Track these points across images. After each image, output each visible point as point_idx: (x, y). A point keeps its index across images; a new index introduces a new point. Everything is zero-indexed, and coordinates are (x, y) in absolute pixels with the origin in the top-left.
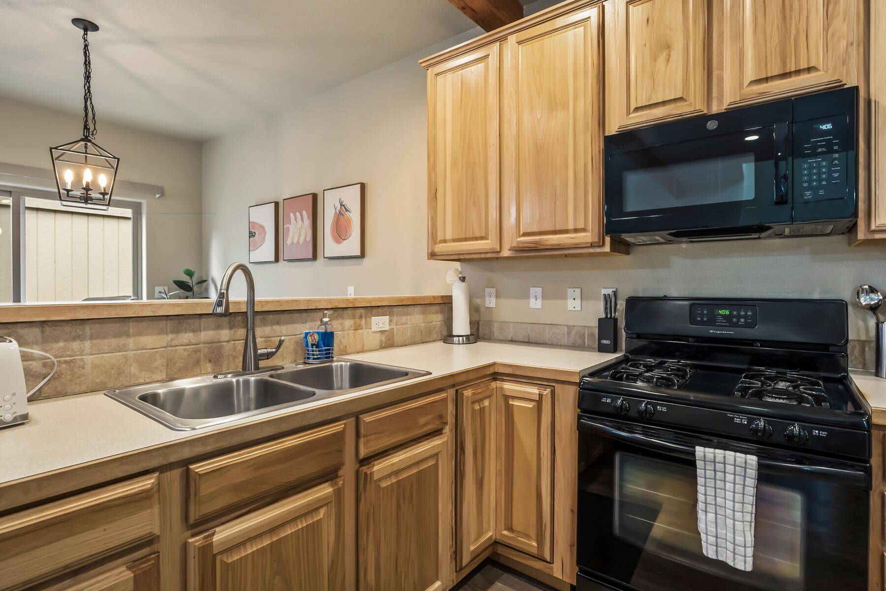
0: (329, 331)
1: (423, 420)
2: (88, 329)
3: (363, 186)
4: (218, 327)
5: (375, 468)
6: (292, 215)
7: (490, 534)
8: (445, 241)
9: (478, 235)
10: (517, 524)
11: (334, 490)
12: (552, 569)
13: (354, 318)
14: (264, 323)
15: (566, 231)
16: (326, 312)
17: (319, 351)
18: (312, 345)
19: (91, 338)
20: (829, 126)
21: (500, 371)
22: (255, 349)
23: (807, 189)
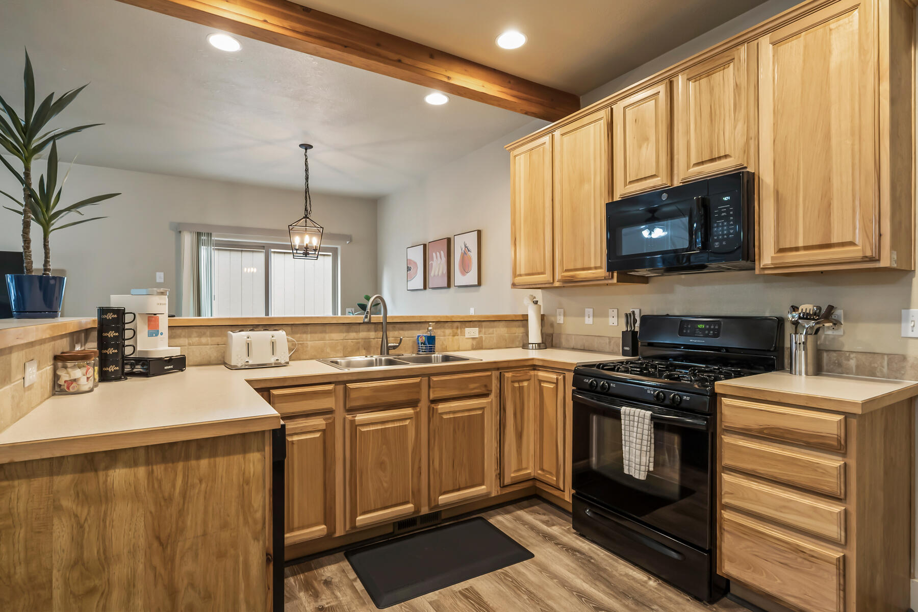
0: (432, 335)
1: (472, 386)
2: (309, 328)
3: (479, 233)
4: (369, 331)
5: (439, 407)
6: (434, 254)
7: (529, 471)
8: (520, 275)
9: (540, 271)
10: (546, 467)
11: (414, 412)
12: (564, 495)
13: (452, 328)
14: (394, 329)
15: (589, 269)
16: (430, 323)
17: (425, 347)
18: (422, 343)
19: (311, 333)
20: (728, 198)
21: (537, 364)
22: (387, 343)
23: (716, 241)
